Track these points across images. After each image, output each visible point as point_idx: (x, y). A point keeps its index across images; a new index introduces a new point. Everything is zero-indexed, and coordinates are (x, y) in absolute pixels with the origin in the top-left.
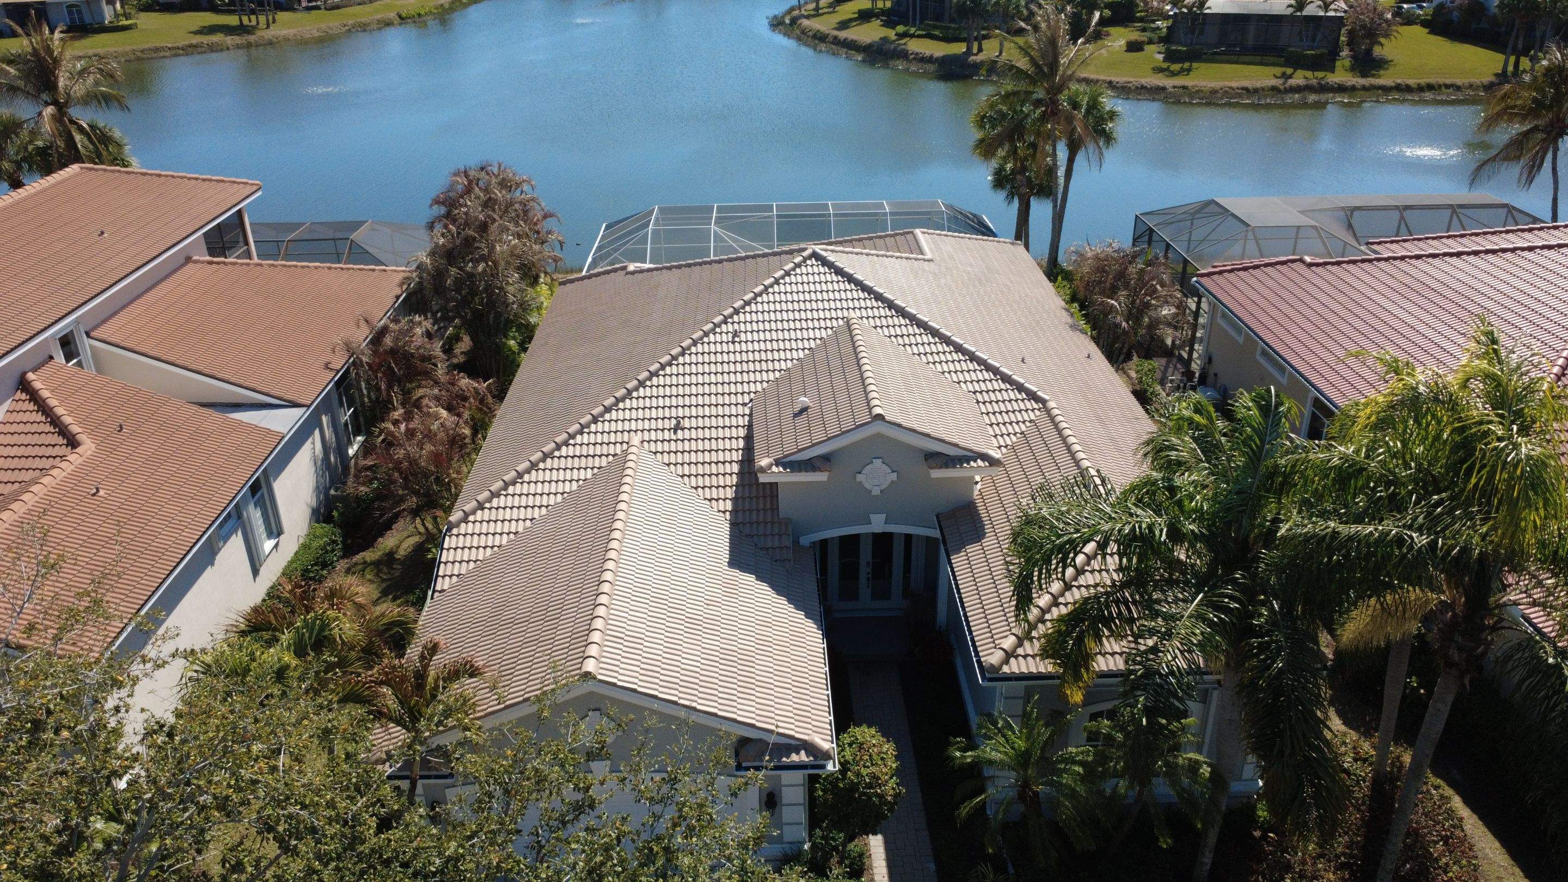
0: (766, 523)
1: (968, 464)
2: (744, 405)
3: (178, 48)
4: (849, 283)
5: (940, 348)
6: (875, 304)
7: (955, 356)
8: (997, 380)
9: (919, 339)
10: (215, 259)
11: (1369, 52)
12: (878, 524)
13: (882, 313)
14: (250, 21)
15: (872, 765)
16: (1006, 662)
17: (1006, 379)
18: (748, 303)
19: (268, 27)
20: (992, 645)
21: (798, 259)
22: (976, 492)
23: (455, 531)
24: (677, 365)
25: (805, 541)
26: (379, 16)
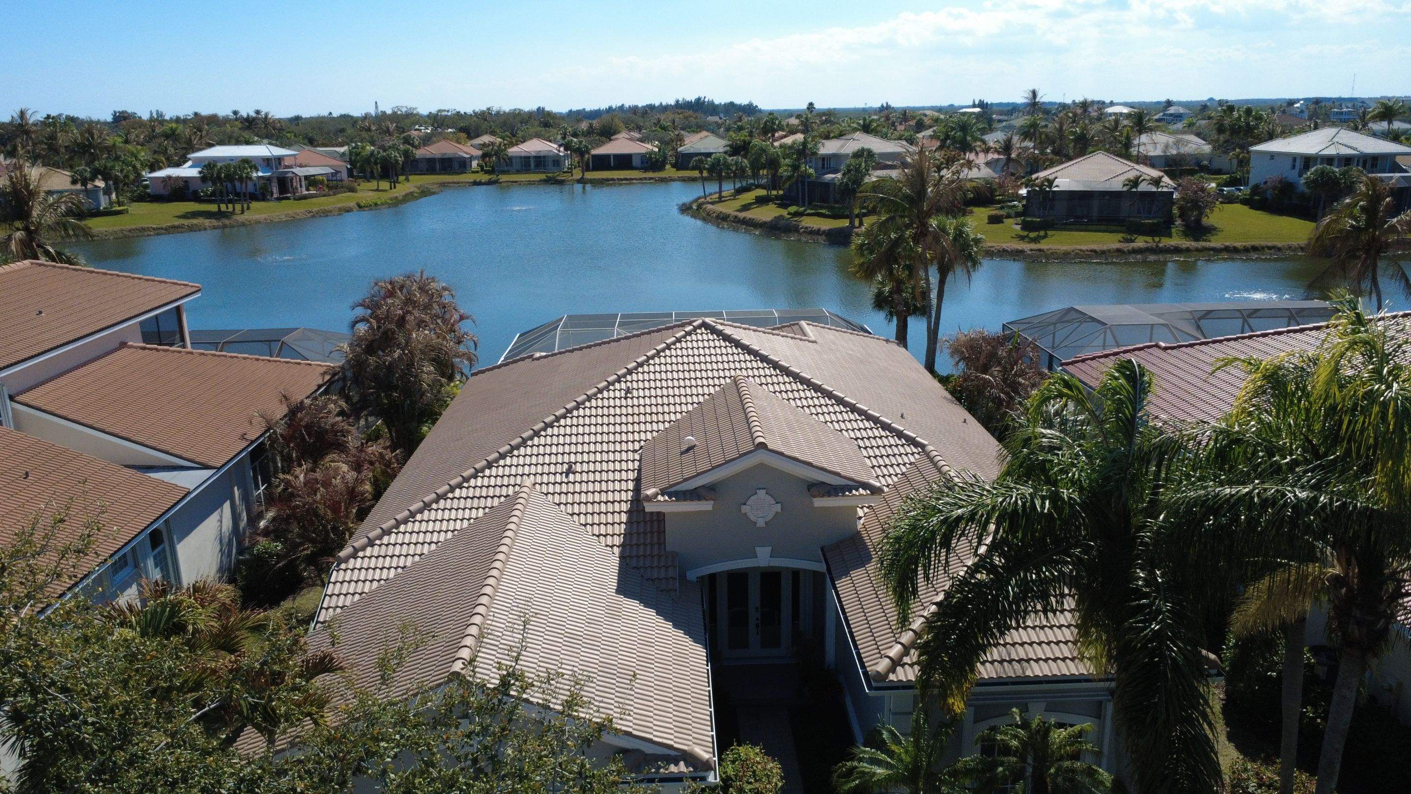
0: (653, 557)
1: (850, 492)
2: (635, 451)
3: (162, 229)
4: (736, 348)
5: (822, 401)
6: (760, 365)
7: (837, 408)
8: (877, 429)
9: (802, 394)
10: (148, 346)
11: (1198, 221)
12: (763, 558)
13: (768, 372)
14: (227, 208)
15: (756, 781)
16: (892, 669)
17: (886, 427)
18: (641, 365)
19: (243, 212)
20: (879, 655)
21: (689, 328)
22: (859, 526)
23: (343, 566)
24: (571, 418)
25: (692, 575)
26: (340, 205)
